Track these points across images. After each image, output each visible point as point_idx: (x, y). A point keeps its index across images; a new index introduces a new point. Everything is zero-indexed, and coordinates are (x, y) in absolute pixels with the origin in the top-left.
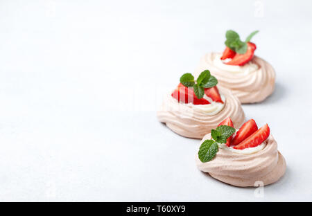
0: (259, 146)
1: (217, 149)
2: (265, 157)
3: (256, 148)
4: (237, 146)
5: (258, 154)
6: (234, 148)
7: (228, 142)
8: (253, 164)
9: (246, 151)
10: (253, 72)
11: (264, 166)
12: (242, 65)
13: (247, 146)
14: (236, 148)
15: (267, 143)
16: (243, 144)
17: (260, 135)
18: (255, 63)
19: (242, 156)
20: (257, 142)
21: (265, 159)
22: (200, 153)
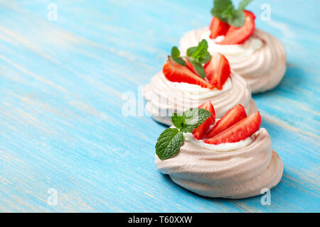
0: (241, 142)
1: (182, 141)
2: (247, 157)
3: (237, 143)
4: (210, 140)
5: (238, 153)
6: (205, 142)
7: (197, 134)
8: (227, 165)
9: (222, 147)
10: (259, 50)
11: (243, 170)
12: (242, 42)
13: (224, 141)
14: (209, 143)
15: (256, 138)
16: (219, 137)
17: (246, 127)
18: (257, 37)
19: (214, 154)
20: (240, 135)
21: (244, 161)
22: (157, 146)
